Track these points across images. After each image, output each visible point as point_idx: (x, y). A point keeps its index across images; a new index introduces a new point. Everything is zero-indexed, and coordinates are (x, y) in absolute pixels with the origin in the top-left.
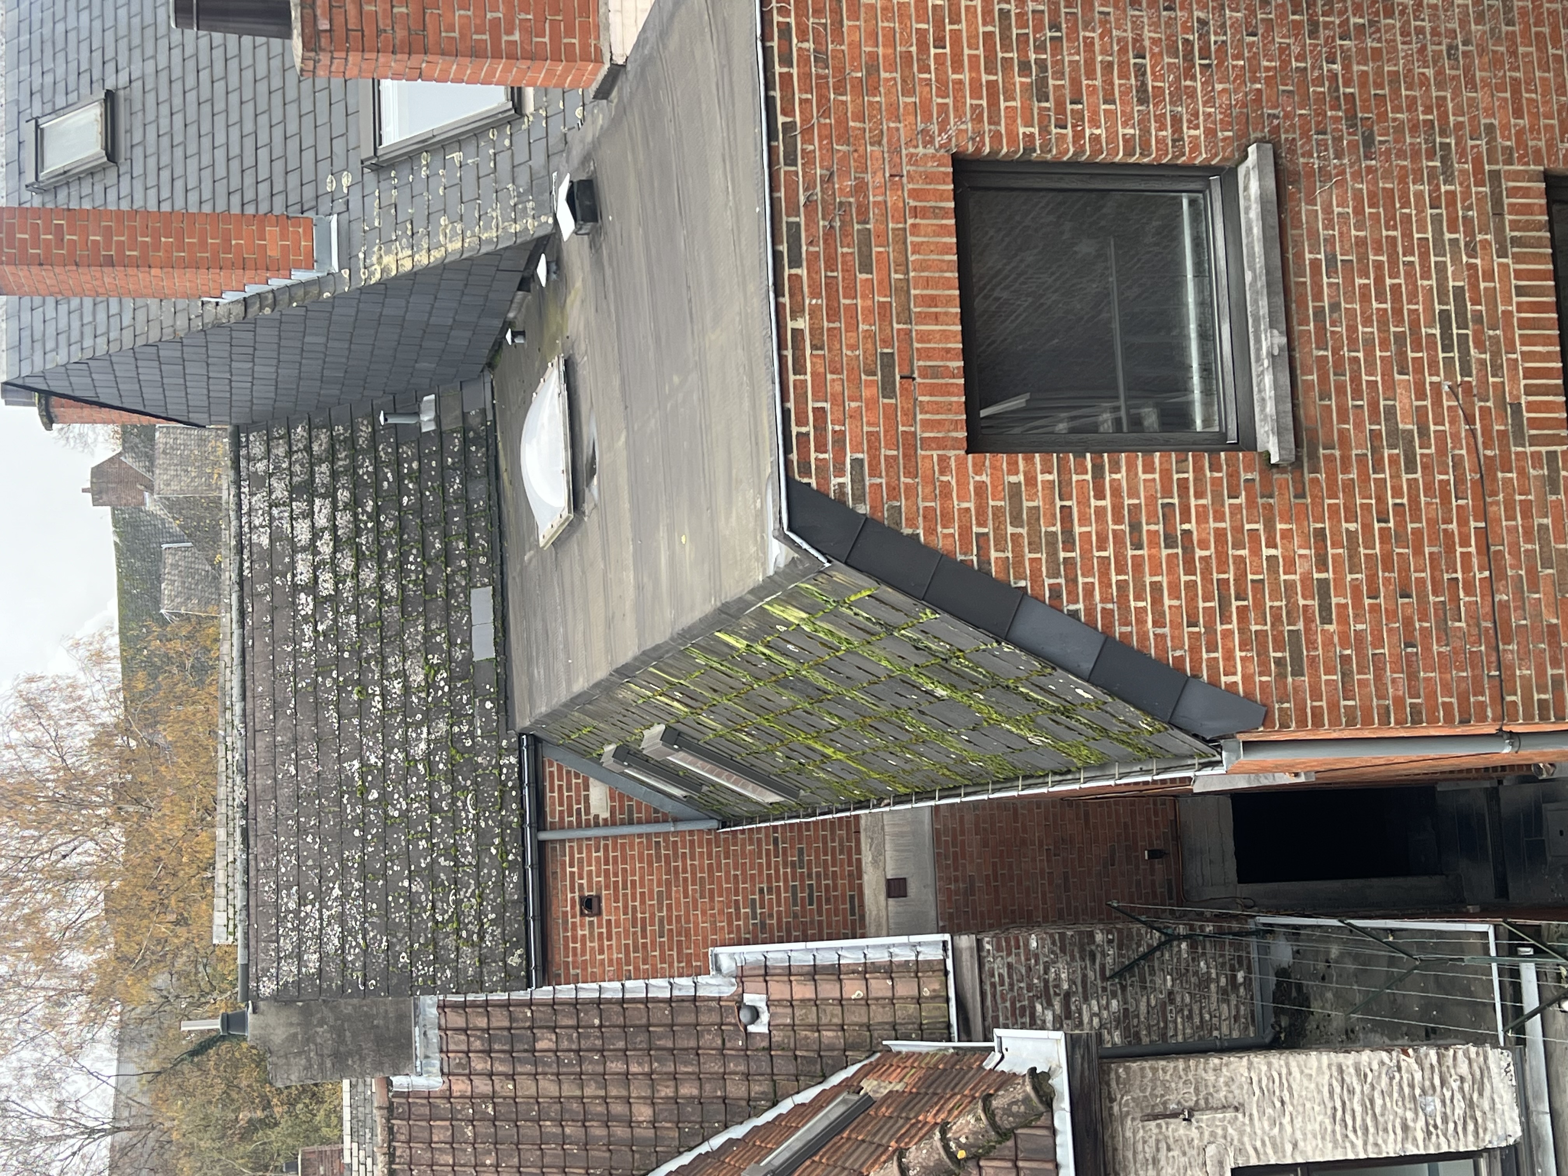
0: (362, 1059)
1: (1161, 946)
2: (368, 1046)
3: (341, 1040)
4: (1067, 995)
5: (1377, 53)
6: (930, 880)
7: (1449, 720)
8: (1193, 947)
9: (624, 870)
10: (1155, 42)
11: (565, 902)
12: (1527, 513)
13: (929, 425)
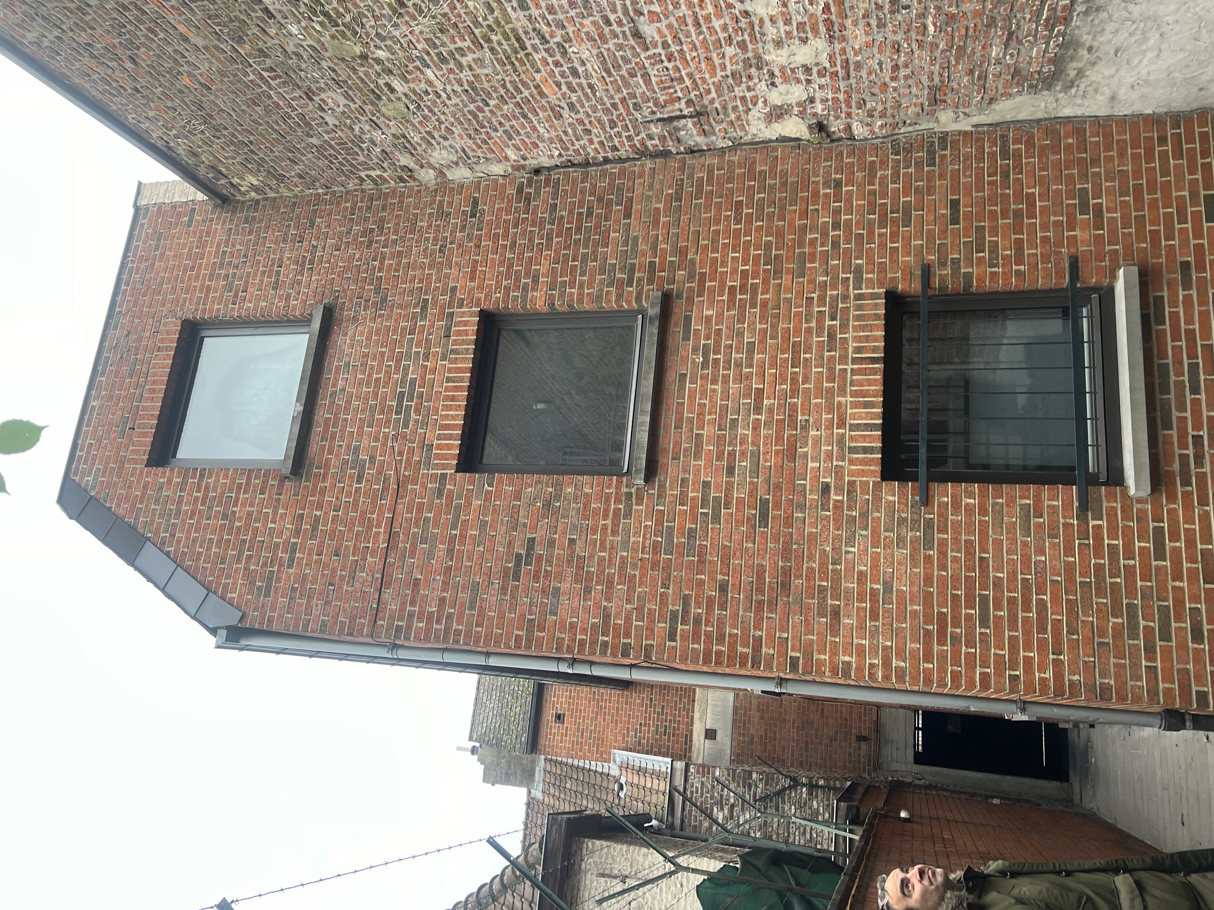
0: (516, 778)
2: (519, 772)
3: (510, 768)
6: (729, 733)
9: (577, 703)
11: (549, 714)
12: (420, 510)
13: (134, 452)
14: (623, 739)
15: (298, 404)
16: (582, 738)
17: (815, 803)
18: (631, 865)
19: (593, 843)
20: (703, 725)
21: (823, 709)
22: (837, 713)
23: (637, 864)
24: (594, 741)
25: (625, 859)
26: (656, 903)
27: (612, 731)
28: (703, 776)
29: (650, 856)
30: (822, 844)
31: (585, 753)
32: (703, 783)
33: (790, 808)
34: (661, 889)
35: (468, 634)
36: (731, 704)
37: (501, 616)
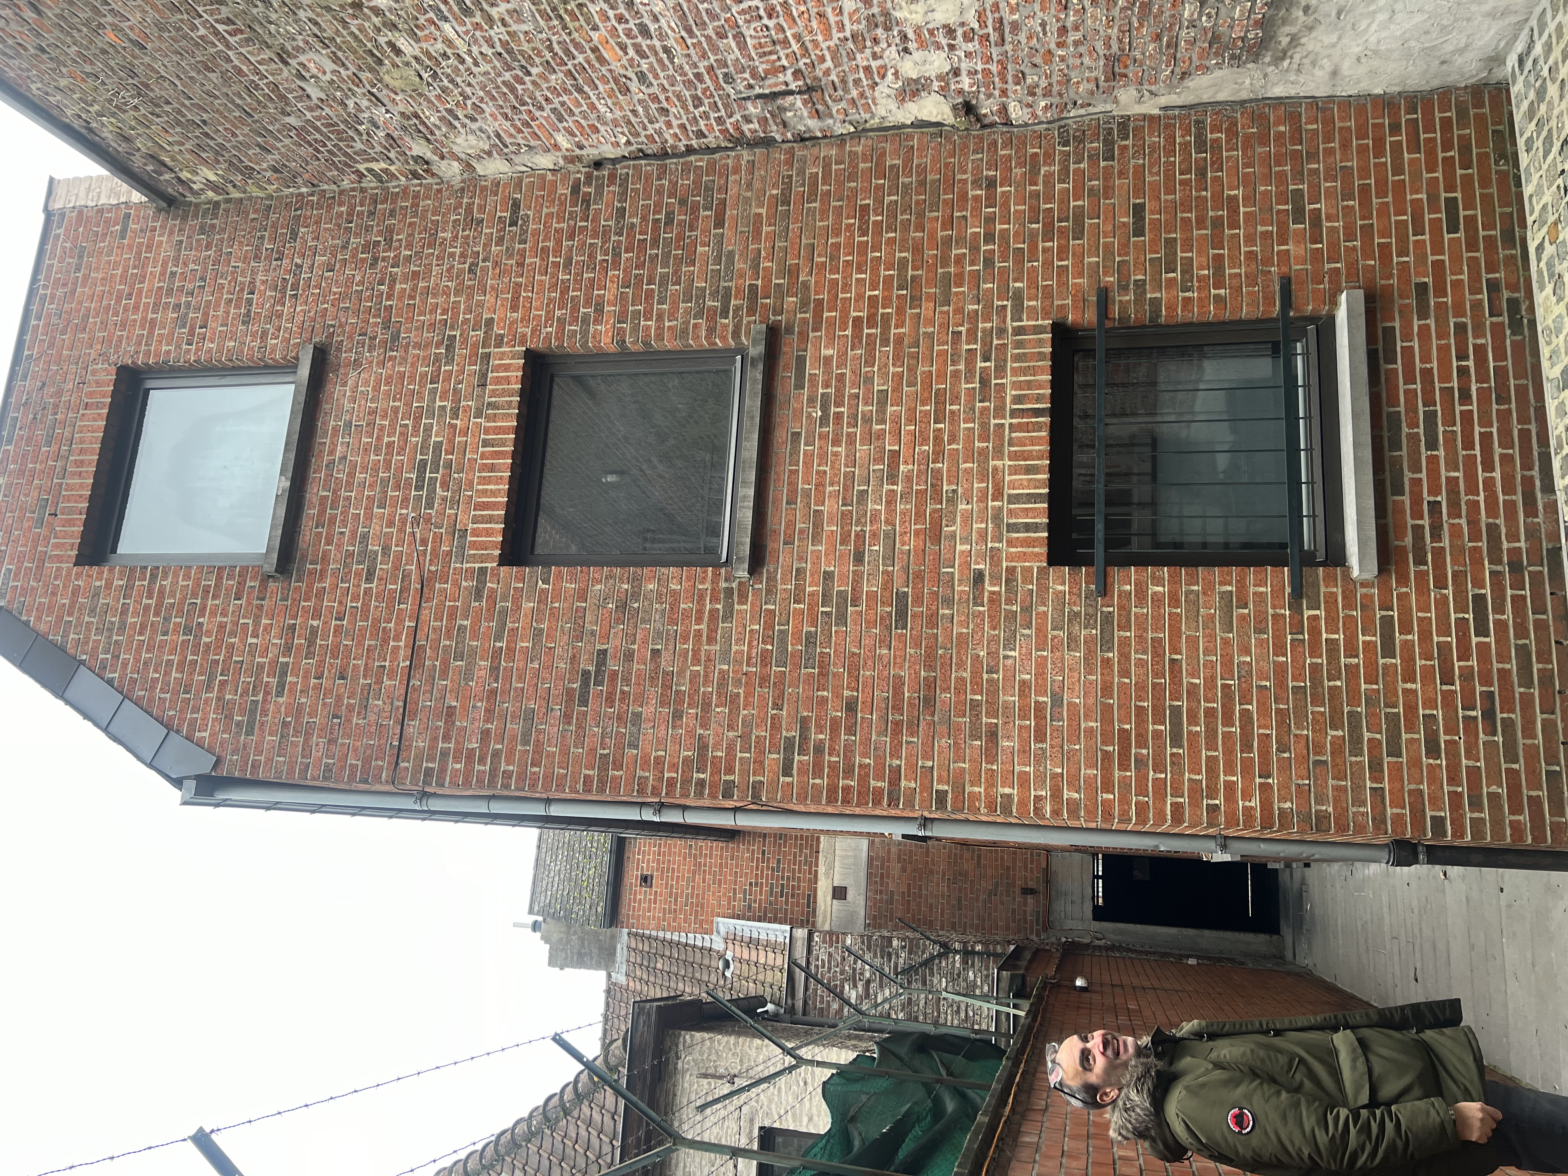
0: (592, 958)
1: (940, 955)
2: (595, 951)
3: (583, 946)
6: (863, 890)
8: (964, 962)
9: (669, 861)
11: (632, 876)
12: (452, 616)
13: (56, 546)
14: (729, 904)
15: (283, 478)
16: (676, 904)
17: (970, 973)
18: (741, 1061)
19: (692, 1037)
20: (830, 881)
21: (979, 857)
22: (996, 860)
23: (749, 1060)
24: (691, 908)
25: (733, 1054)
26: (773, 1106)
27: (714, 894)
28: (831, 946)
29: (764, 1049)
30: (980, 1024)
31: (679, 924)
32: (830, 955)
33: (940, 981)
34: (780, 1088)
35: (521, 777)
36: (864, 854)
37: (565, 752)
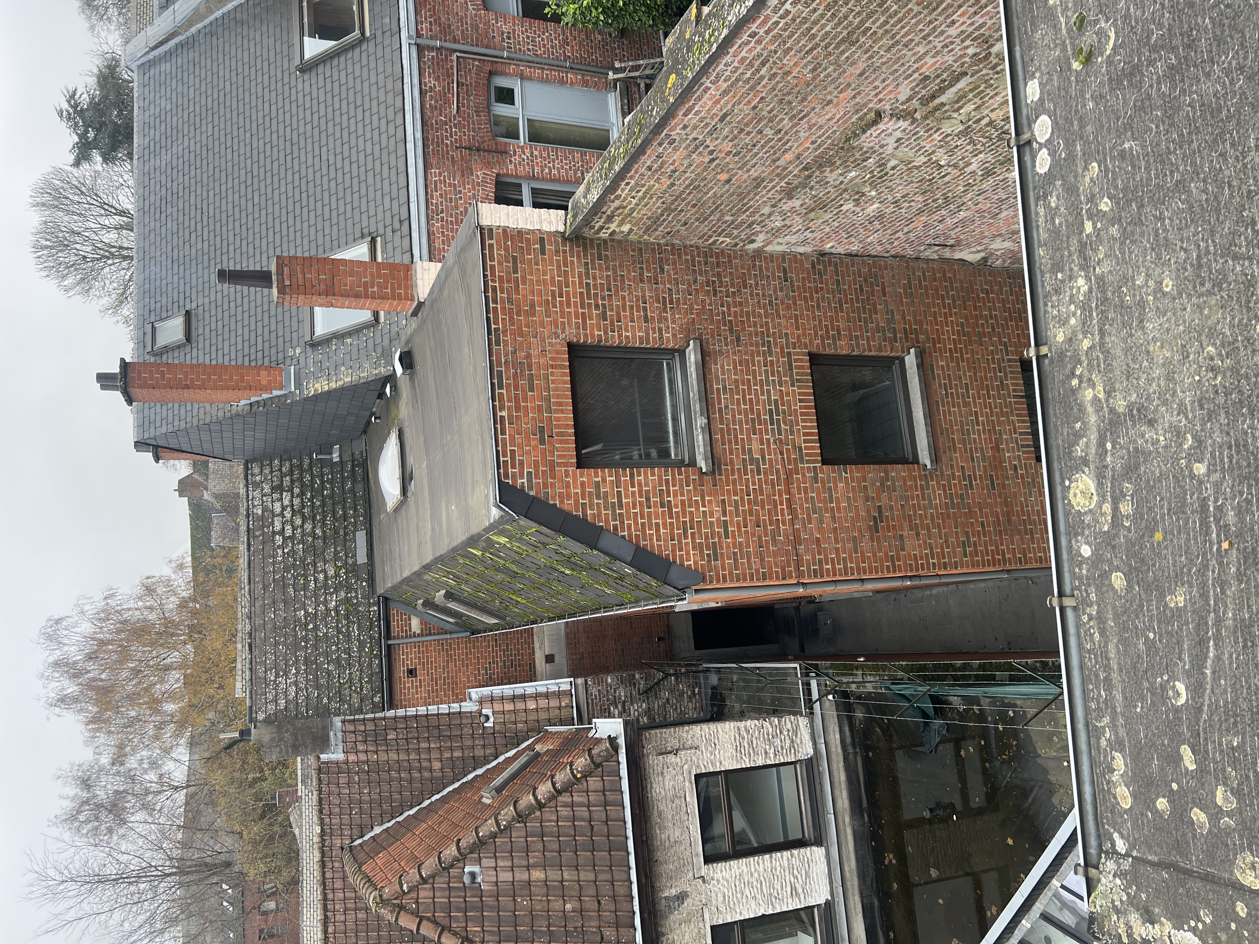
1: (663, 679)
2: (309, 741)
4: (624, 702)
5: (741, 304)
6: (564, 654)
7: (778, 578)
8: (676, 679)
9: (427, 656)
10: (651, 297)
11: (400, 671)
12: (806, 492)
14: (476, 678)
16: (436, 686)
17: (681, 686)
18: (679, 741)
19: (649, 734)
20: (543, 652)
23: (683, 739)
24: (449, 686)
25: (674, 738)
26: (700, 761)
27: (464, 674)
28: (599, 686)
31: (441, 699)
32: (599, 691)
